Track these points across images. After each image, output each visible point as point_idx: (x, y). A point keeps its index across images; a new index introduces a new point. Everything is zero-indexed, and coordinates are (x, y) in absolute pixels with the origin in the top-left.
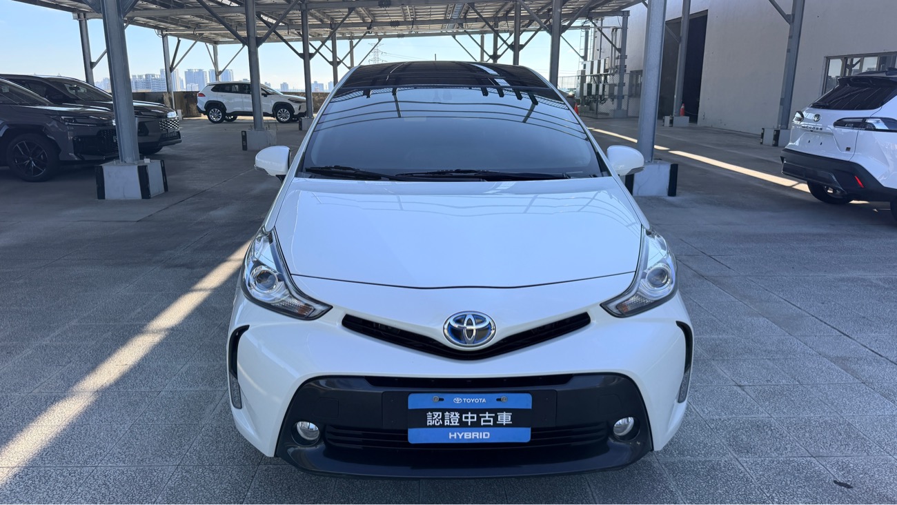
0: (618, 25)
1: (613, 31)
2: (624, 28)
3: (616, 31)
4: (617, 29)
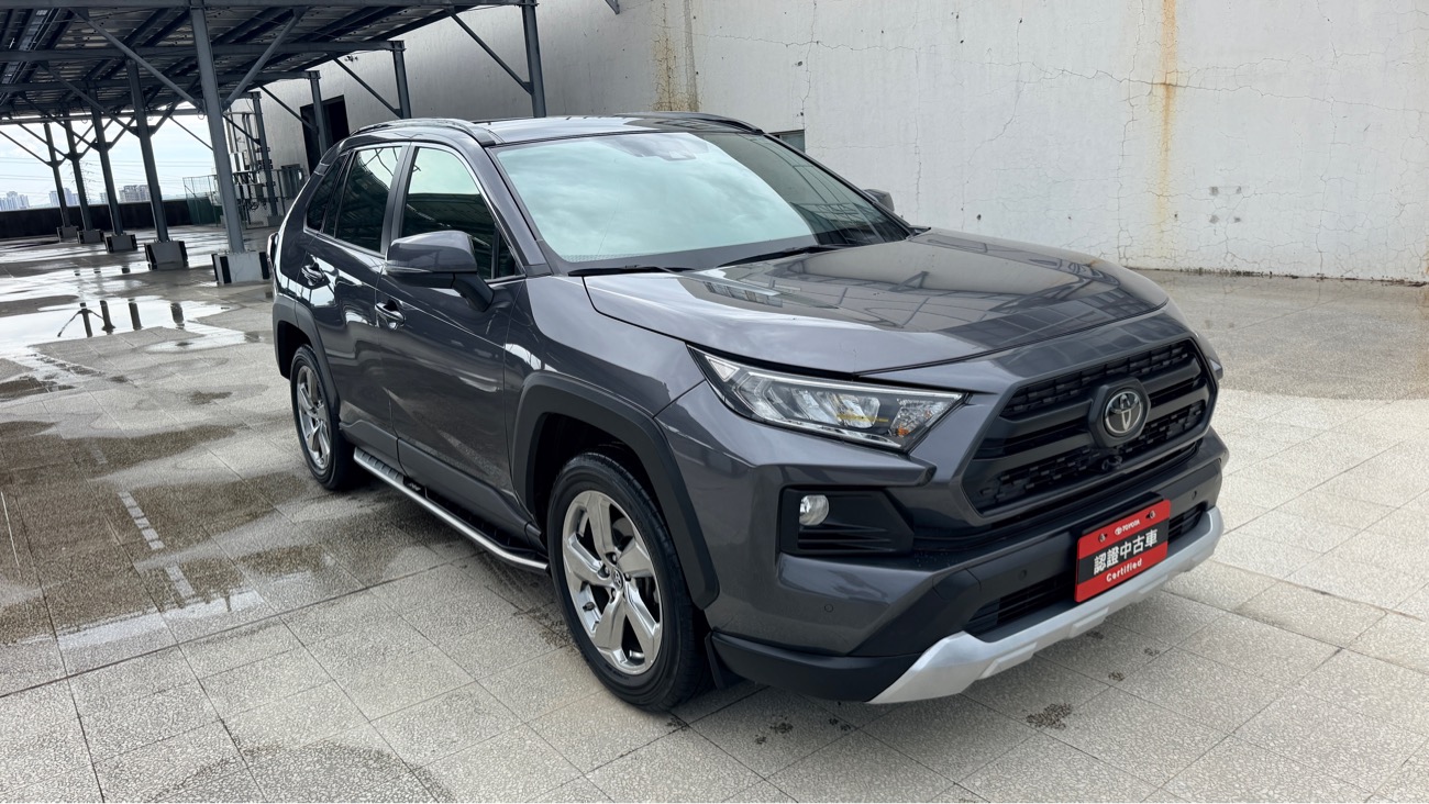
0: (247, 110)
1: (243, 117)
2: (258, 114)
3: (248, 117)
4: (248, 114)
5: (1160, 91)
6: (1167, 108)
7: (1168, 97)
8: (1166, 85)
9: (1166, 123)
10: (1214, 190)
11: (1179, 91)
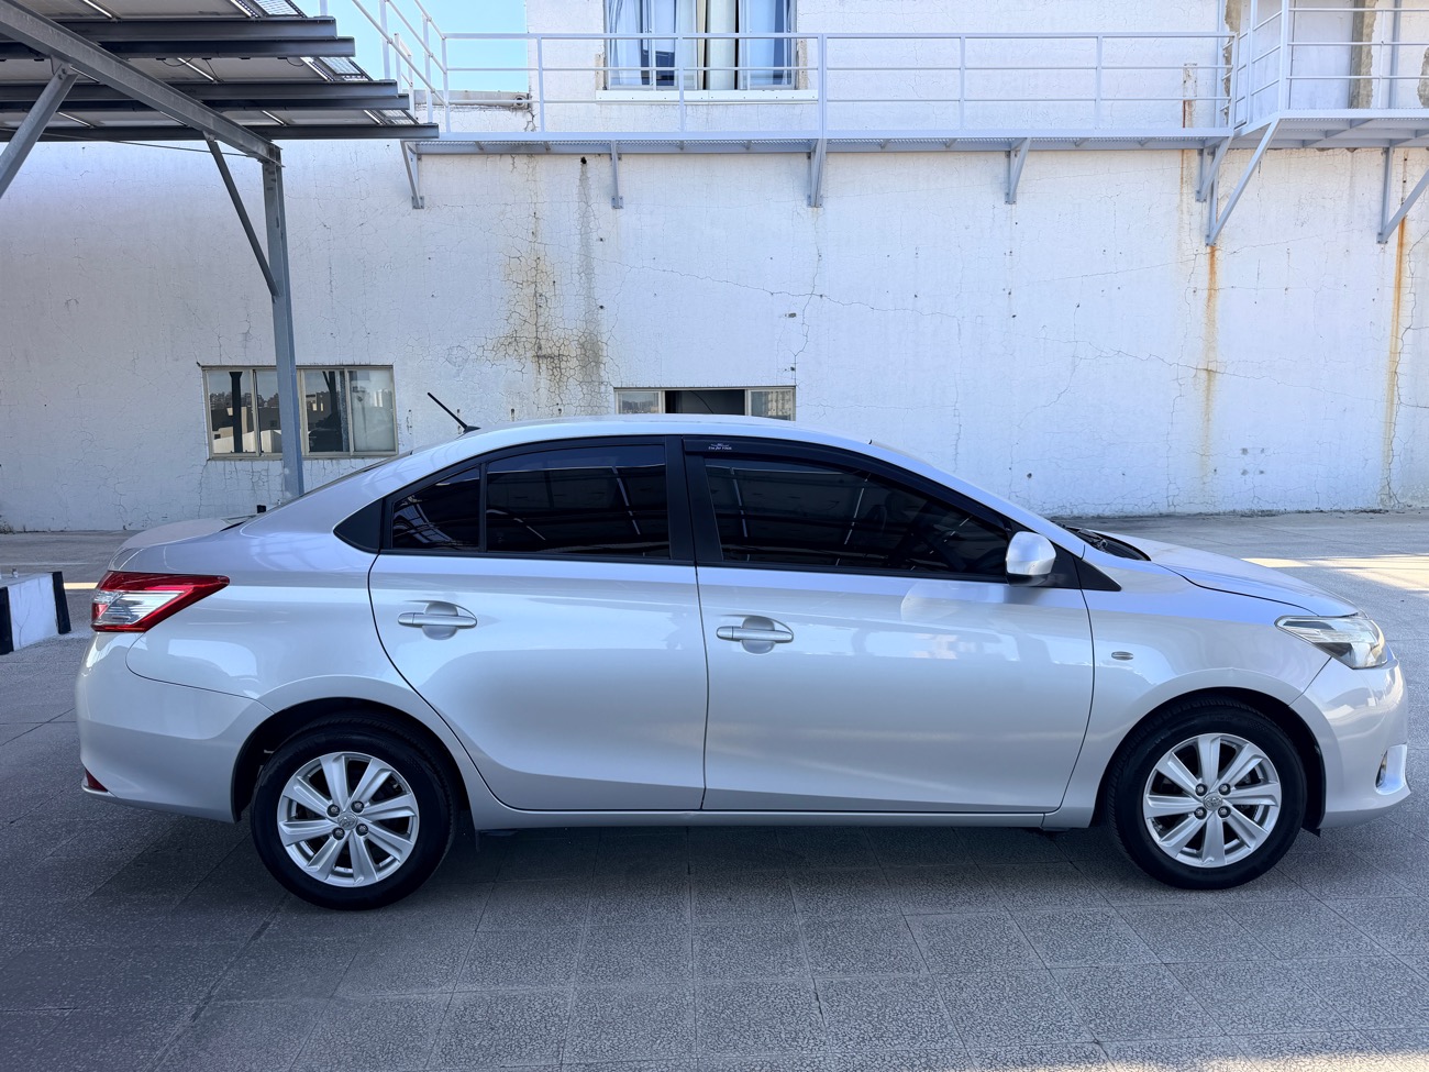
5: (1204, 375)
6: (1208, 389)
7: (1209, 380)
8: (1209, 371)
9: (1208, 400)
10: (1245, 451)
11: (1218, 376)
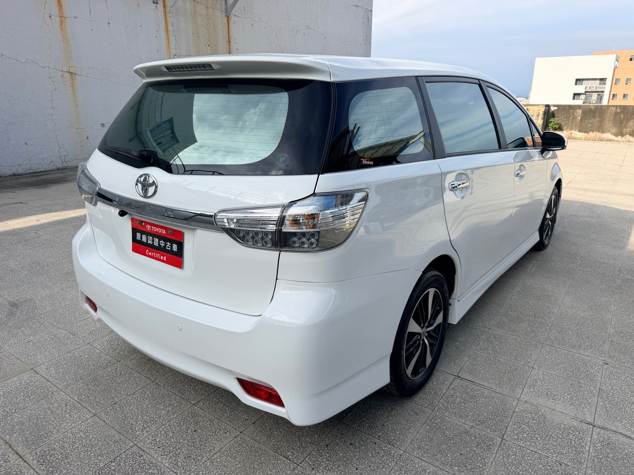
5: (68, 75)
6: (73, 85)
7: (72, 79)
8: (71, 73)
9: (74, 92)
10: (103, 125)
11: (77, 76)
